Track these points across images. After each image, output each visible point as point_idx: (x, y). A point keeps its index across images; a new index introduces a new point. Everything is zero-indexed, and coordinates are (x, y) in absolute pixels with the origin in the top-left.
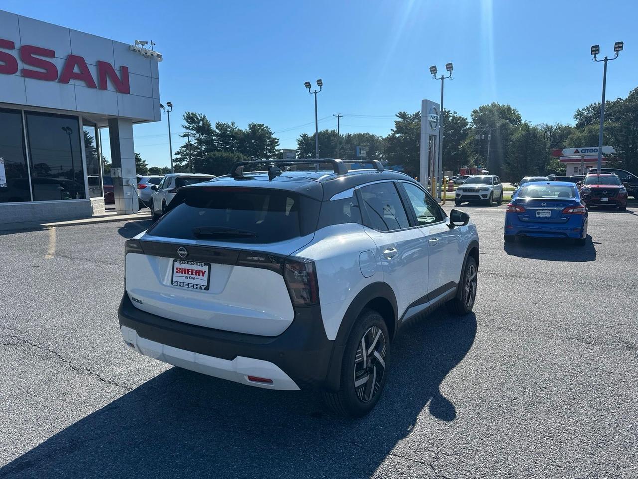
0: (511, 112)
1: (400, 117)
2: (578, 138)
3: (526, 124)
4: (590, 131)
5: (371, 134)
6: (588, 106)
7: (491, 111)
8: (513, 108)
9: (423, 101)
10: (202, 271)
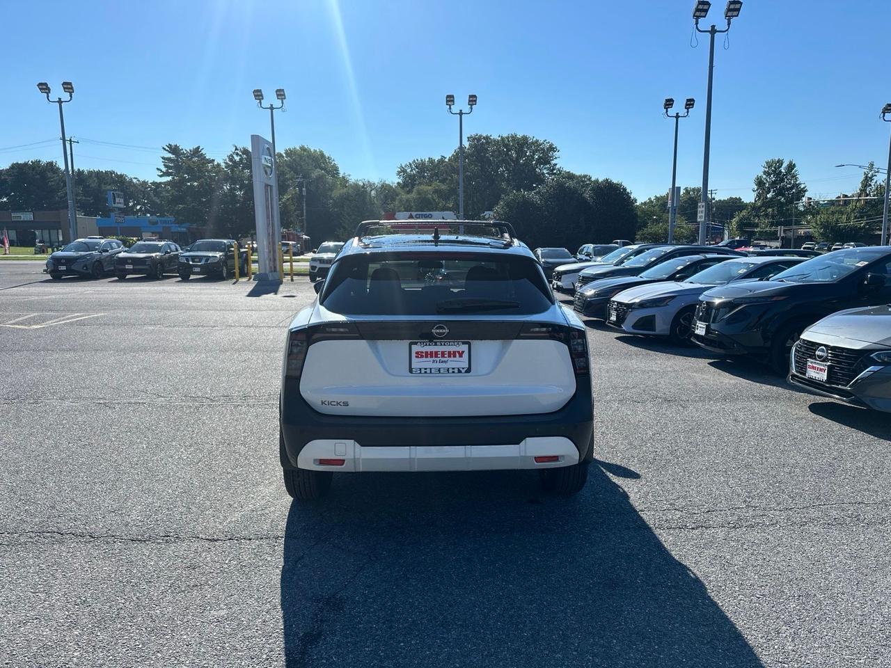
0: (325, 160)
1: (169, 152)
2: (408, 200)
3: (343, 177)
4: (419, 193)
5: (119, 174)
6: (411, 162)
7: (301, 157)
8: (327, 155)
9: (252, 136)
10: (459, 352)
